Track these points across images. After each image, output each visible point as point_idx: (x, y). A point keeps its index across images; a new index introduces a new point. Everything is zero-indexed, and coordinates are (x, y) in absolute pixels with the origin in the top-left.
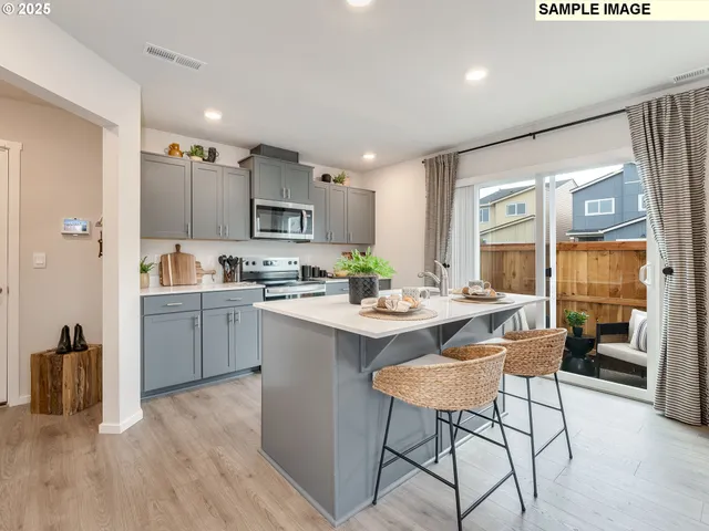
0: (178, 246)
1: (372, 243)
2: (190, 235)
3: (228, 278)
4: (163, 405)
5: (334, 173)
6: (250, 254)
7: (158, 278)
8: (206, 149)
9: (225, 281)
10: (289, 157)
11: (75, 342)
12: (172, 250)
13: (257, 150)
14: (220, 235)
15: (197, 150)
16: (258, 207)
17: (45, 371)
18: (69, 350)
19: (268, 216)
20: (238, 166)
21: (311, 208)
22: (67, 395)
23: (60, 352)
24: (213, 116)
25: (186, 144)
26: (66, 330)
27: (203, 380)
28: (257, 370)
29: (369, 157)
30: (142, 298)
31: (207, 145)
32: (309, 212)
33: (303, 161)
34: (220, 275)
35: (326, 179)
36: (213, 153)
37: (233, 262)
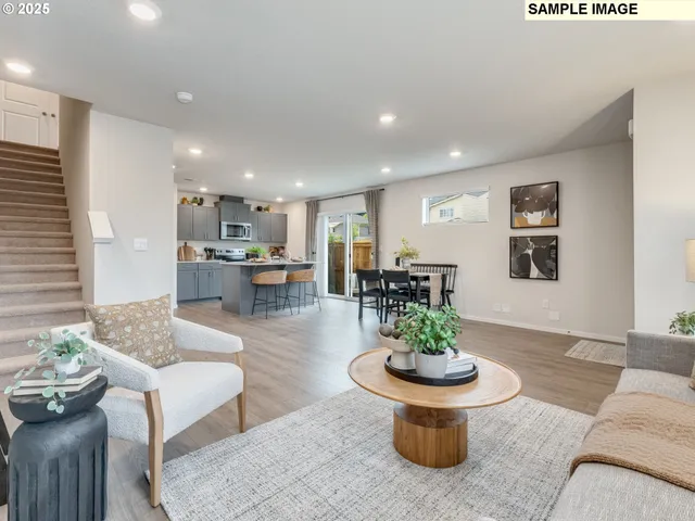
0: (186, 243)
1: (286, 241)
2: (193, 238)
3: (209, 258)
5: (264, 206)
6: (220, 247)
8: (199, 199)
9: (207, 259)
10: (239, 200)
12: (183, 244)
13: (222, 198)
14: (205, 238)
15: (195, 200)
16: (223, 225)
19: (232, 229)
20: (214, 206)
25: (190, 198)
27: (199, 300)
28: (220, 298)
29: (280, 200)
31: (199, 197)
32: (249, 227)
33: (246, 202)
34: (205, 256)
35: (259, 209)
36: (202, 200)
37: (211, 250)
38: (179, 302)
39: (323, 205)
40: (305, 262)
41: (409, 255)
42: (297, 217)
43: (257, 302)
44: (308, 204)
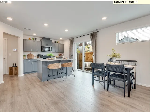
0: (30, 53)
4: (27, 74)
5: (57, 41)
6: (41, 53)
7: (27, 57)
8: (35, 38)
9: (38, 58)
10: (48, 39)
11: (15, 66)
13: (43, 38)
15: (33, 39)
16: (43, 47)
17: (11, 69)
18: (14, 67)
20: (40, 41)
21: (52, 47)
22: (14, 72)
23: (13, 67)
24: (34, 34)
25: (31, 38)
26: (14, 64)
27: (33, 72)
29: (61, 39)
30: (24, 60)
32: (51, 47)
33: (50, 40)
34: (37, 57)
35: (55, 42)
36: (36, 39)
37: (39, 55)
38: (24, 73)
39: (75, 40)
40: (69, 59)
41: (115, 56)
42: (67, 44)
43: (49, 75)
44: (70, 40)
